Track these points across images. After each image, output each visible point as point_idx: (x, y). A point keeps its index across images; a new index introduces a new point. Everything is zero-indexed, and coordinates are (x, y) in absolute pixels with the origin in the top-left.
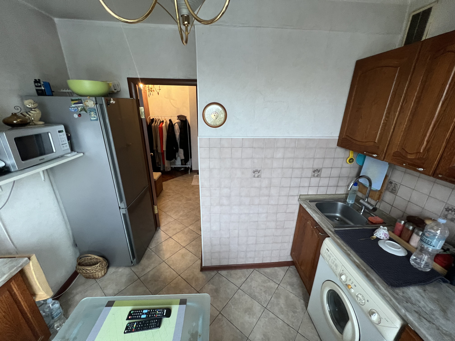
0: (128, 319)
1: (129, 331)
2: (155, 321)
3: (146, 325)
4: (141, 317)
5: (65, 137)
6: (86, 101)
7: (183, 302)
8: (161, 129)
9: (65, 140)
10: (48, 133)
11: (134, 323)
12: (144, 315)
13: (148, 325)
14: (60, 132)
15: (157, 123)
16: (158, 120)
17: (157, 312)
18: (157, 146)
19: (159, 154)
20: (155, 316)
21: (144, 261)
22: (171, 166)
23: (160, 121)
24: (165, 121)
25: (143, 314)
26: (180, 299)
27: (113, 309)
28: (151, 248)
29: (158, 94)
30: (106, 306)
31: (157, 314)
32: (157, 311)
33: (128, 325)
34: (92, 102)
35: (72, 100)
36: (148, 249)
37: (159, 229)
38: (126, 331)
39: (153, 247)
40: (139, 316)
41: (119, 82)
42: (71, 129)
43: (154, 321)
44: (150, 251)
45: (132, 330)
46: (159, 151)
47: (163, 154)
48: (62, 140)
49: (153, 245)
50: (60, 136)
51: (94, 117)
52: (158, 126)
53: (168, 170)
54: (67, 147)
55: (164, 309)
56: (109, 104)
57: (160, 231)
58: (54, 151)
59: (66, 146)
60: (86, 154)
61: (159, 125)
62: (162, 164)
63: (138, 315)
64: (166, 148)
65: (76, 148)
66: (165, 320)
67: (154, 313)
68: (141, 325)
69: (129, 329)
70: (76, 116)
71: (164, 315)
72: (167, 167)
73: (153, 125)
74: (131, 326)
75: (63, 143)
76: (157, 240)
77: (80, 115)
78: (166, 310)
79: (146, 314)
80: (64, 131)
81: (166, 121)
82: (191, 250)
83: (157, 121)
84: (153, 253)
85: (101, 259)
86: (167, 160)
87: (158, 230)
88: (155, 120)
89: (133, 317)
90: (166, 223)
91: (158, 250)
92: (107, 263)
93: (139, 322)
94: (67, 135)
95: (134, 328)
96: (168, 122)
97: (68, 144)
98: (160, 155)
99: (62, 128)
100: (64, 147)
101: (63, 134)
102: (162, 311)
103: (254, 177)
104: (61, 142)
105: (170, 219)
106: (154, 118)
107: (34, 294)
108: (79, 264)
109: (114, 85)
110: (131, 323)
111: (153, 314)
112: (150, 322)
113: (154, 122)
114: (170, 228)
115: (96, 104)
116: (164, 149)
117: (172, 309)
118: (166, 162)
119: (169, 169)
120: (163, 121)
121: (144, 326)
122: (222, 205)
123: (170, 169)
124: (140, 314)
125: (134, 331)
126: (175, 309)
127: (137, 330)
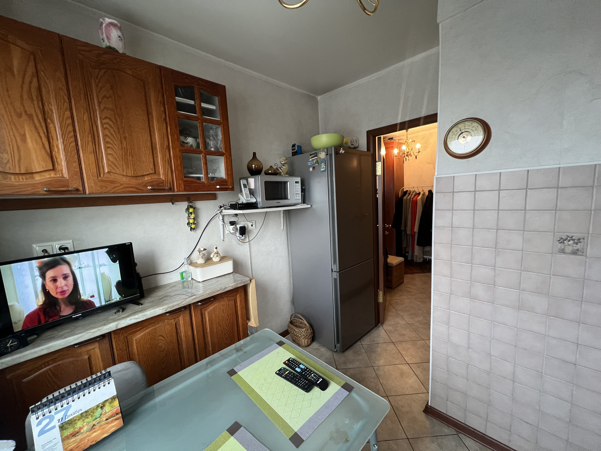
0: (285, 363)
1: (280, 373)
2: (306, 381)
3: (296, 379)
4: (296, 369)
5: (300, 187)
6: (320, 153)
7: (347, 387)
8: (415, 203)
9: (299, 190)
10: (287, 182)
11: (288, 370)
12: (298, 369)
13: (297, 380)
14: (296, 182)
15: (410, 195)
16: (413, 192)
17: (313, 375)
18: (406, 226)
19: (408, 236)
20: (309, 377)
21: (349, 354)
22: (424, 256)
23: (416, 192)
24: (422, 193)
25: (299, 367)
26: (346, 383)
27: (280, 349)
28: (363, 343)
29: (416, 158)
30: (276, 343)
31: (311, 376)
32: (313, 373)
33: (282, 369)
34: (324, 153)
35: (311, 155)
36: (359, 343)
37: (380, 325)
38: (278, 372)
39: (366, 343)
40: (294, 367)
41: (358, 138)
42: (306, 182)
43: (304, 381)
44: (361, 346)
45: (282, 375)
46: (409, 232)
47: (413, 236)
48: (296, 190)
49: (366, 341)
50: (296, 186)
51: (324, 168)
52: (411, 199)
53: (418, 261)
54: (299, 198)
55: (321, 377)
56: (337, 154)
57: (381, 328)
58: (289, 198)
59: (299, 196)
60: (314, 206)
61: (413, 198)
62: (410, 251)
63: (294, 365)
64: (419, 228)
65: (307, 201)
66: (316, 390)
67: (309, 373)
68: (291, 376)
69: (281, 372)
70: (311, 169)
71: (318, 383)
72: (416, 256)
73: (405, 198)
74: (284, 371)
75: (297, 193)
76: (374, 337)
77: (314, 168)
78: (322, 379)
79: (302, 369)
80: (300, 182)
81: (424, 193)
82: (418, 373)
83: (411, 193)
84: (363, 351)
85: (308, 325)
86: (417, 245)
87: (379, 327)
88: (408, 192)
89: (289, 364)
90: (393, 323)
91: (371, 350)
92: (311, 333)
93: (292, 372)
94: (301, 187)
95: (285, 374)
96: (427, 194)
97: (300, 195)
98: (409, 238)
99: (299, 179)
100: (296, 196)
101: (299, 185)
102: (318, 378)
103: (563, 251)
104: (295, 191)
105: (399, 320)
106: (407, 190)
107: (248, 319)
108: (291, 322)
109: (352, 141)
110: (285, 369)
111: (307, 374)
112: (300, 379)
113: (407, 194)
114: (396, 330)
115: (327, 155)
116: (416, 229)
117: (329, 385)
118: (417, 248)
119: (419, 259)
120: (419, 193)
121: (293, 378)
122: (473, 298)
123: (421, 260)
124: (296, 365)
125: (283, 377)
126: (334, 388)
127: (286, 378)
